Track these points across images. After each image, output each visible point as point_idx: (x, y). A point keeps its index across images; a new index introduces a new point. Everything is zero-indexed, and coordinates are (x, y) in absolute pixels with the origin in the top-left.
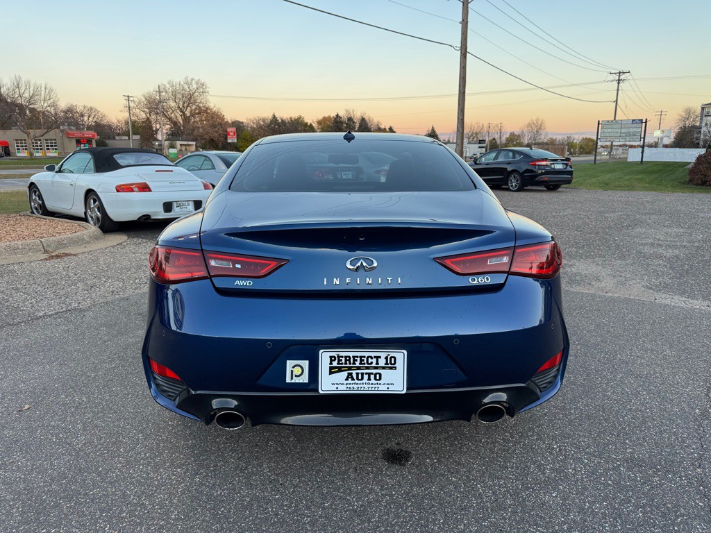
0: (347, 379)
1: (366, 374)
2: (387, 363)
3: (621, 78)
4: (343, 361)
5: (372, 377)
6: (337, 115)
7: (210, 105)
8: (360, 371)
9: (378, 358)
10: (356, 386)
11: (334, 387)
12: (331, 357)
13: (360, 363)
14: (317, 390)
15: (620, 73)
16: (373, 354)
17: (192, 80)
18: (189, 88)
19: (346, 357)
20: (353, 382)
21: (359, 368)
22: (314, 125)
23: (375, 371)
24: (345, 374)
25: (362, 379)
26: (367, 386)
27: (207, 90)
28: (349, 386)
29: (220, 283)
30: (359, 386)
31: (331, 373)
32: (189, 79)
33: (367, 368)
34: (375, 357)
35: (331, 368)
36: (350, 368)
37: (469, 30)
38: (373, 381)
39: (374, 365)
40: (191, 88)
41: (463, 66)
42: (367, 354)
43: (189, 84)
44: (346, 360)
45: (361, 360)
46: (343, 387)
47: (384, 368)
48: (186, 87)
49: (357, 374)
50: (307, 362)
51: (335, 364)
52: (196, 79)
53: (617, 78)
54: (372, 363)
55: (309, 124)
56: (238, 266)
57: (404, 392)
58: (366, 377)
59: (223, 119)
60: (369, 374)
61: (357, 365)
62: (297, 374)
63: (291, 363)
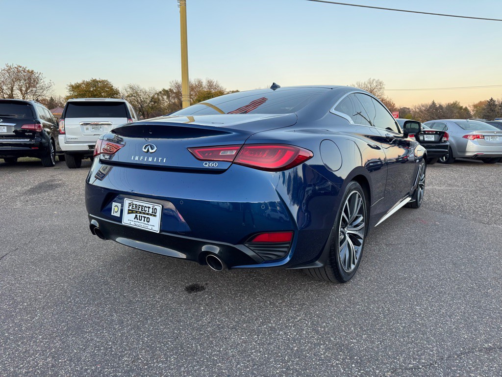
0: (135, 219)
1: (144, 217)
2: (152, 212)
4: (134, 207)
5: (146, 219)
6: (492, 99)
7: (384, 97)
8: (141, 215)
9: (149, 208)
10: (138, 224)
11: (129, 222)
12: (129, 203)
13: (141, 210)
14: (121, 222)
16: (147, 205)
17: (374, 80)
18: (371, 86)
19: (136, 205)
20: (137, 221)
21: (140, 213)
22: (469, 108)
23: (147, 216)
24: (134, 215)
25: (141, 220)
26: (143, 225)
27: (384, 86)
28: (135, 223)
30: (139, 224)
31: (129, 213)
32: (372, 79)
33: (144, 213)
34: (148, 207)
35: (129, 210)
36: (137, 212)
38: (146, 222)
39: (147, 212)
40: (372, 86)
42: (145, 205)
43: (370, 83)
44: (136, 207)
45: (142, 208)
46: (132, 223)
47: (151, 215)
48: (369, 85)
49: (140, 216)
50: (120, 205)
51: (130, 208)
52: (377, 79)
54: (146, 211)
55: (464, 107)
57: (158, 232)
58: (143, 218)
59: (394, 106)
60: (145, 217)
61: (140, 211)
62: (116, 211)
63: (114, 204)
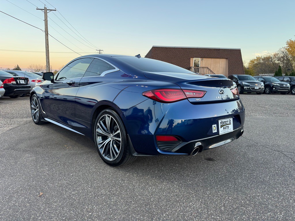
3: (100, 52)
8: (225, 126)
9: (228, 121)
10: (225, 131)
11: (223, 132)
12: (221, 122)
14: (219, 134)
15: (100, 50)
16: (227, 120)
19: (223, 122)
23: (227, 126)
24: (223, 128)
25: (226, 129)
26: (227, 131)
29: (192, 100)
31: (221, 128)
33: (226, 125)
35: (221, 126)
37: (48, 25)
38: (228, 129)
41: (47, 39)
42: (226, 121)
47: (229, 124)
50: (216, 125)
51: (221, 124)
53: (99, 52)
54: (227, 123)
56: (194, 94)
57: (233, 131)
61: (225, 124)
62: (215, 129)
63: (213, 126)
